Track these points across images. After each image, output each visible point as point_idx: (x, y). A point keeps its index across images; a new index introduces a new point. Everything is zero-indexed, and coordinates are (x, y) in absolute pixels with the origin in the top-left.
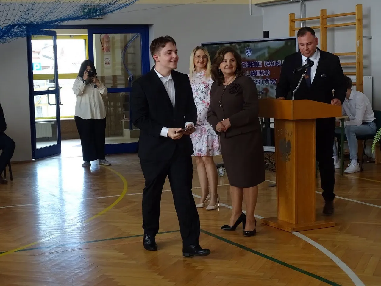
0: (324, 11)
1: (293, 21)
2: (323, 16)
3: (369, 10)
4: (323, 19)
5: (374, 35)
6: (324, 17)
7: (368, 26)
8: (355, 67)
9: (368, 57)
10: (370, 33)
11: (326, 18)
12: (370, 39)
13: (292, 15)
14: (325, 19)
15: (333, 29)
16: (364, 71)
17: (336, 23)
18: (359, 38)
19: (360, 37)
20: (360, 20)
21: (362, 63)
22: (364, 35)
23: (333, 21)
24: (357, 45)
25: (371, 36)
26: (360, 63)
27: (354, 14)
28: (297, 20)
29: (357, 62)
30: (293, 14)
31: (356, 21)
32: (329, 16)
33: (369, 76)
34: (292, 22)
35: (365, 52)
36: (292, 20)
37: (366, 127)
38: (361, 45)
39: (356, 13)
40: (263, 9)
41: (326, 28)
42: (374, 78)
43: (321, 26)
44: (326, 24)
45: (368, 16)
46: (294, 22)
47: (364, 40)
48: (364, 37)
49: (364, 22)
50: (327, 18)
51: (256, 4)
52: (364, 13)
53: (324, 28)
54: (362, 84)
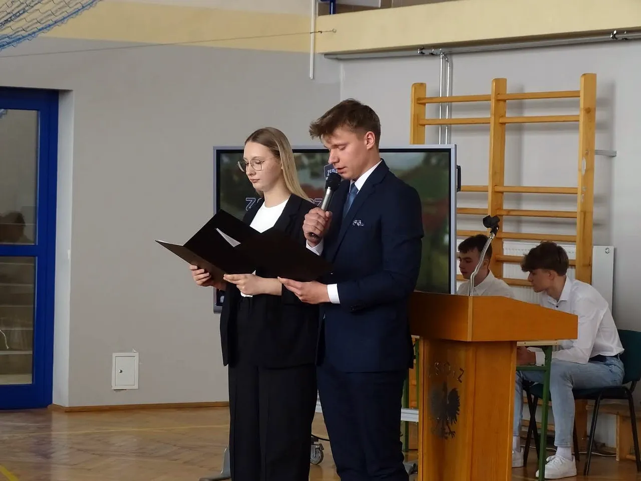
0: (500, 83)
1: (420, 101)
2: (497, 93)
3: (612, 88)
4: (498, 101)
5: (620, 148)
6: (500, 97)
7: (607, 127)
8: (575, 224)
9: (604, 200)
10: (611, 141)
11: (505, 101)
12: (612, 156)
13: (420, 87)
14: (502, 103)
15: (520, 127)
16: (596, 234)
17: (528, 114)
18: (587, 154)
19: (589, 152)
20: (589, 111)
21: (592, 213)
22: (596, 148)
23: (521, 107)
24: (580, 170)
25: (615, 150)
26: (584, 213)
27: (576, 94)
28: (432, 100)
29: (579, 211)
30: (422, 84)
31: (579, 113)
32: (514, 97)
33: (606, 247)
34: (419, 104)
35: (598, 188)
36: (419, 99)
37: (597, 367)
38: (590, 170)
39: (582, 94)
40: (342, 66)
41: (504, 124)
42: (618, 252)
43: (493, 117)
44: (503, 116)
45: (608, 102)
46: (424, 104)
47: (596, 157)
48: (598, 152)
49: (599, 115)
50: (507, 101)
51: (326, 54)
52: (599, 93)
53: (501, 123)
54: (590, 265)
